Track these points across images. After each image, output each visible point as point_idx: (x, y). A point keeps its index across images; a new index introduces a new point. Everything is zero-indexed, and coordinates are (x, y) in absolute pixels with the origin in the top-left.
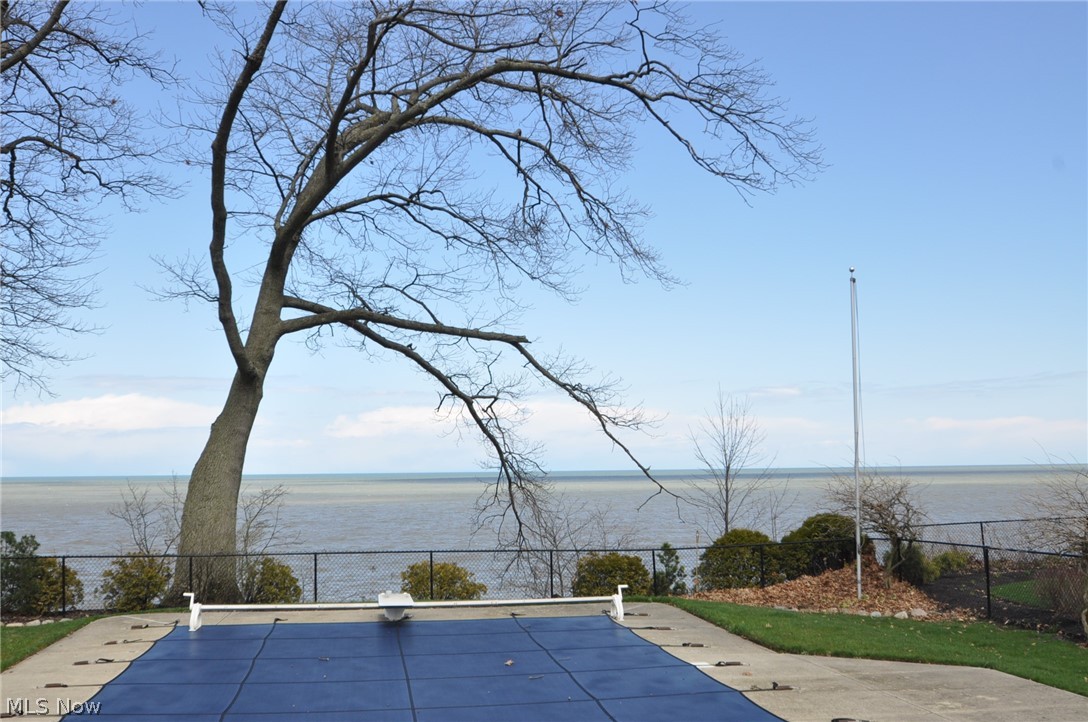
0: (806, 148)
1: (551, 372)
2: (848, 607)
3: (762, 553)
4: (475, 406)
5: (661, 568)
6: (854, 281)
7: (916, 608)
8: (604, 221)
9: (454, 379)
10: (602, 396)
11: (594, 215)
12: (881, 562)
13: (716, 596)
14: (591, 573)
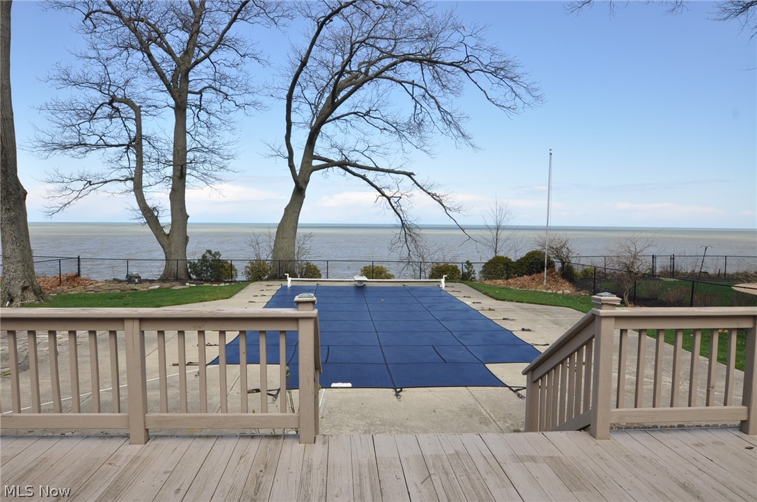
0: (537, 93)
1: (424, 188)
2: (540, 289)
3: (507, 266)
4: (392, 201)
5: (466, 271)
6: (551, 154)
7: (567, 289)
8: (449, 120)
9: (383, 189)
10: (445, 198)
11: (445, 118)
12: (557, 270)
13: (487, 282)
14: (437, 272)
